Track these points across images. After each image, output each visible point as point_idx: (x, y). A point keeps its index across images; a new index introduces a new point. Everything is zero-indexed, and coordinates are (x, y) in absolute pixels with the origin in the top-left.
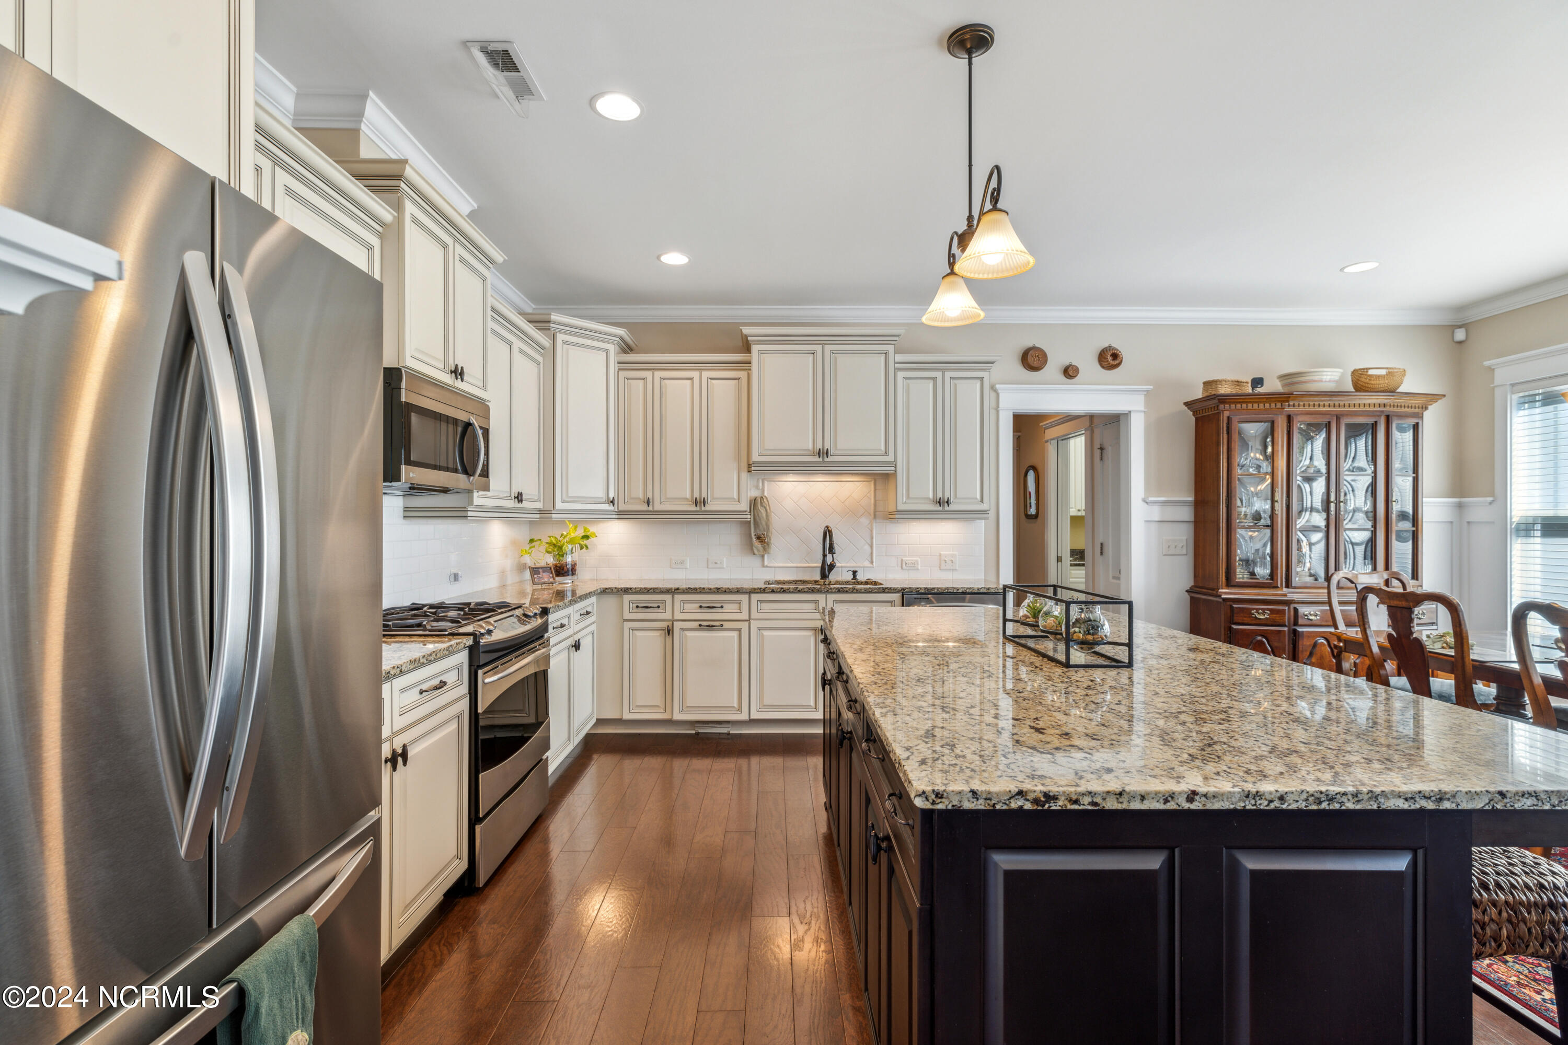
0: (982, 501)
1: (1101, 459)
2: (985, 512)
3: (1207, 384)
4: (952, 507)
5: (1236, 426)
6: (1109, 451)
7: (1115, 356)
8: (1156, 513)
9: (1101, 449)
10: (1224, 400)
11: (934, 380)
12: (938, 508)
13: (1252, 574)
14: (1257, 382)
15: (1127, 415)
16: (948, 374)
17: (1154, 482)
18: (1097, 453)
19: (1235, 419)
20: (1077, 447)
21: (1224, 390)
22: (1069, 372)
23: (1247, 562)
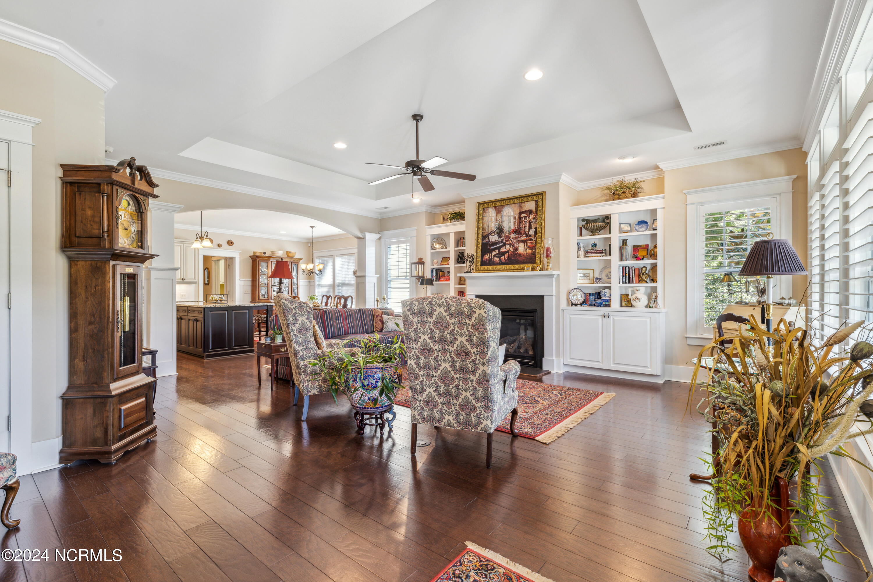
0: (195, 279)
1: (229, 268)
2: (196, 282)
3: (254, 252)
4: (186, 281)
5: (260, 263)
6: (231, 266)
7: (232, 243)
8: (242, 283)
9: (229, 265)
10: (257, 257)
11: (181, 246)
12: (182, 281)
13: (264, 298)
14: (265, 253)
15: (235, 258)
16: (185, 245)
17: (242, 275)
18: (228, 266)
19: (260, 261)
20: (222, 263)
21: (257, 254)
22: (219, 246)
23: (262, 295)
